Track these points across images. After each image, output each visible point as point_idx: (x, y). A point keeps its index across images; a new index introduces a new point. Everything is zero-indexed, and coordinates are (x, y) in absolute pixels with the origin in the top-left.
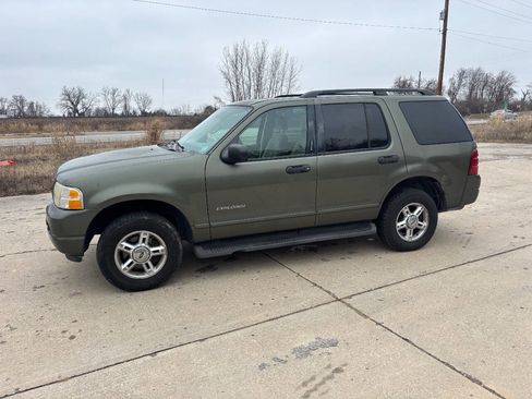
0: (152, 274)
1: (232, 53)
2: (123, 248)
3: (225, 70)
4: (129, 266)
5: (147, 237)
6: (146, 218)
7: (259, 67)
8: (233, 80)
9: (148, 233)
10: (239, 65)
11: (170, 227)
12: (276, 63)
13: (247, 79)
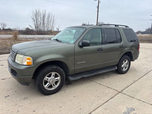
0: (55, 88)
1: (35, 12)
2: (46, 79)
3: (33, 17)
4: (47, 86)
5: (54, 74)
6: (55, 67)
7: (44, 17)
8: (35, 20)
9: (55, 73)
10: (37, 16)
11: (62, 70)
12: (49, 16)
13: (40, 20)
